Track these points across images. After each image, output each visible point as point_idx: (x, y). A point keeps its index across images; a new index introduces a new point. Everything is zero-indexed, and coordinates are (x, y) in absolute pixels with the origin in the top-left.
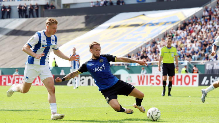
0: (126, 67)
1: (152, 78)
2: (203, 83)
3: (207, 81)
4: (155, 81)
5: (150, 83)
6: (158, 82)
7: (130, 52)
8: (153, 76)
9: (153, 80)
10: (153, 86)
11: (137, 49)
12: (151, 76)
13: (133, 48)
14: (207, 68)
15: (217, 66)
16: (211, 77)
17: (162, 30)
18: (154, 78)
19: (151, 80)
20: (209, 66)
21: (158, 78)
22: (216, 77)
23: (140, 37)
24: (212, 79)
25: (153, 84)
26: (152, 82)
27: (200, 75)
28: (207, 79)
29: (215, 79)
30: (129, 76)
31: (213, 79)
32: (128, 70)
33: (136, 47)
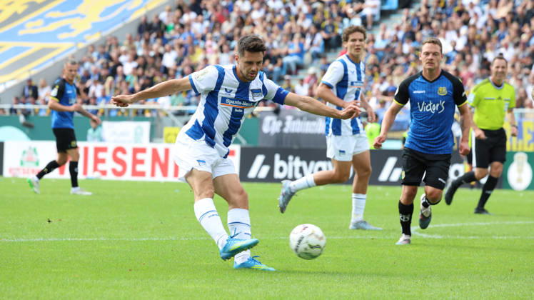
0: (22, 119)
1: (101, 155)
2: (252, 174)
3: (266, 169)
4: (110, 165)
5: (95, 169)
6: (119, 168)
7: (34, 72)
8: (104, 150)
9: (103, 161)
10: (104, 178)
11: (55, 64)
12: (97, 150)
13: (45, 62)
14: (265, 129)
15: (294, 123)
16: (277, 157)
17: (132, 11)
18: (107, 156)
19: (98, 161)
20: (271, 123)
21: (120, 155)
22: (291, 158)
23: (67, 29)
24: (278, 163)
25: (104, 173)
26: (101, 167)
27: (243, 151)
28: (264, 163)
29: (287, 161)
30: (30, 148)
31: (283, 163)
32: (27, 130)
33: (54, 58)
